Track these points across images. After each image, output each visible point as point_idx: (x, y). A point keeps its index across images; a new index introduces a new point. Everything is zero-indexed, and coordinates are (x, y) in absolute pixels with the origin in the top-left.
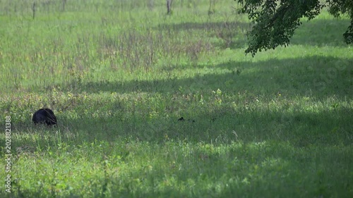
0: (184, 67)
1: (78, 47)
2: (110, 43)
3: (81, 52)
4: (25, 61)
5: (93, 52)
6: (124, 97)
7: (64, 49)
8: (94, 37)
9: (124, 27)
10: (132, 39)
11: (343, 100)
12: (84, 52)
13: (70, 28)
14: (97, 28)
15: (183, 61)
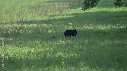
0: (58, 15)
1: (21, 9)
2: (32, 8)
3: (22, 11)
4: (3, 14)
5: (26, 11)
6: (39, 26)
7: (16, 10)
8: (26, 5)
9: (36, 2)
10: (39, 6)
11: (114, 26)
12: (23, 11)
13: (18, 2)
14: (27, 2)
15: (57, 13)
